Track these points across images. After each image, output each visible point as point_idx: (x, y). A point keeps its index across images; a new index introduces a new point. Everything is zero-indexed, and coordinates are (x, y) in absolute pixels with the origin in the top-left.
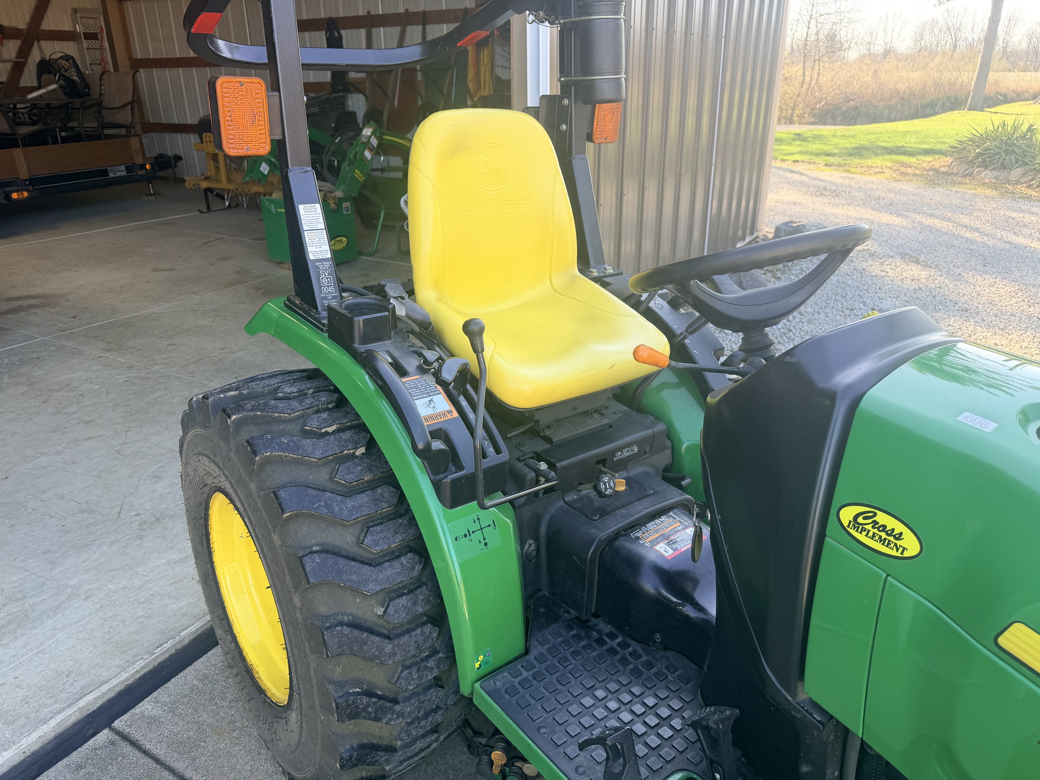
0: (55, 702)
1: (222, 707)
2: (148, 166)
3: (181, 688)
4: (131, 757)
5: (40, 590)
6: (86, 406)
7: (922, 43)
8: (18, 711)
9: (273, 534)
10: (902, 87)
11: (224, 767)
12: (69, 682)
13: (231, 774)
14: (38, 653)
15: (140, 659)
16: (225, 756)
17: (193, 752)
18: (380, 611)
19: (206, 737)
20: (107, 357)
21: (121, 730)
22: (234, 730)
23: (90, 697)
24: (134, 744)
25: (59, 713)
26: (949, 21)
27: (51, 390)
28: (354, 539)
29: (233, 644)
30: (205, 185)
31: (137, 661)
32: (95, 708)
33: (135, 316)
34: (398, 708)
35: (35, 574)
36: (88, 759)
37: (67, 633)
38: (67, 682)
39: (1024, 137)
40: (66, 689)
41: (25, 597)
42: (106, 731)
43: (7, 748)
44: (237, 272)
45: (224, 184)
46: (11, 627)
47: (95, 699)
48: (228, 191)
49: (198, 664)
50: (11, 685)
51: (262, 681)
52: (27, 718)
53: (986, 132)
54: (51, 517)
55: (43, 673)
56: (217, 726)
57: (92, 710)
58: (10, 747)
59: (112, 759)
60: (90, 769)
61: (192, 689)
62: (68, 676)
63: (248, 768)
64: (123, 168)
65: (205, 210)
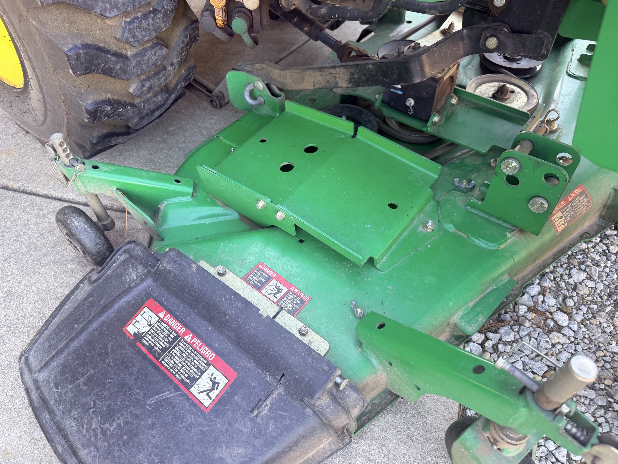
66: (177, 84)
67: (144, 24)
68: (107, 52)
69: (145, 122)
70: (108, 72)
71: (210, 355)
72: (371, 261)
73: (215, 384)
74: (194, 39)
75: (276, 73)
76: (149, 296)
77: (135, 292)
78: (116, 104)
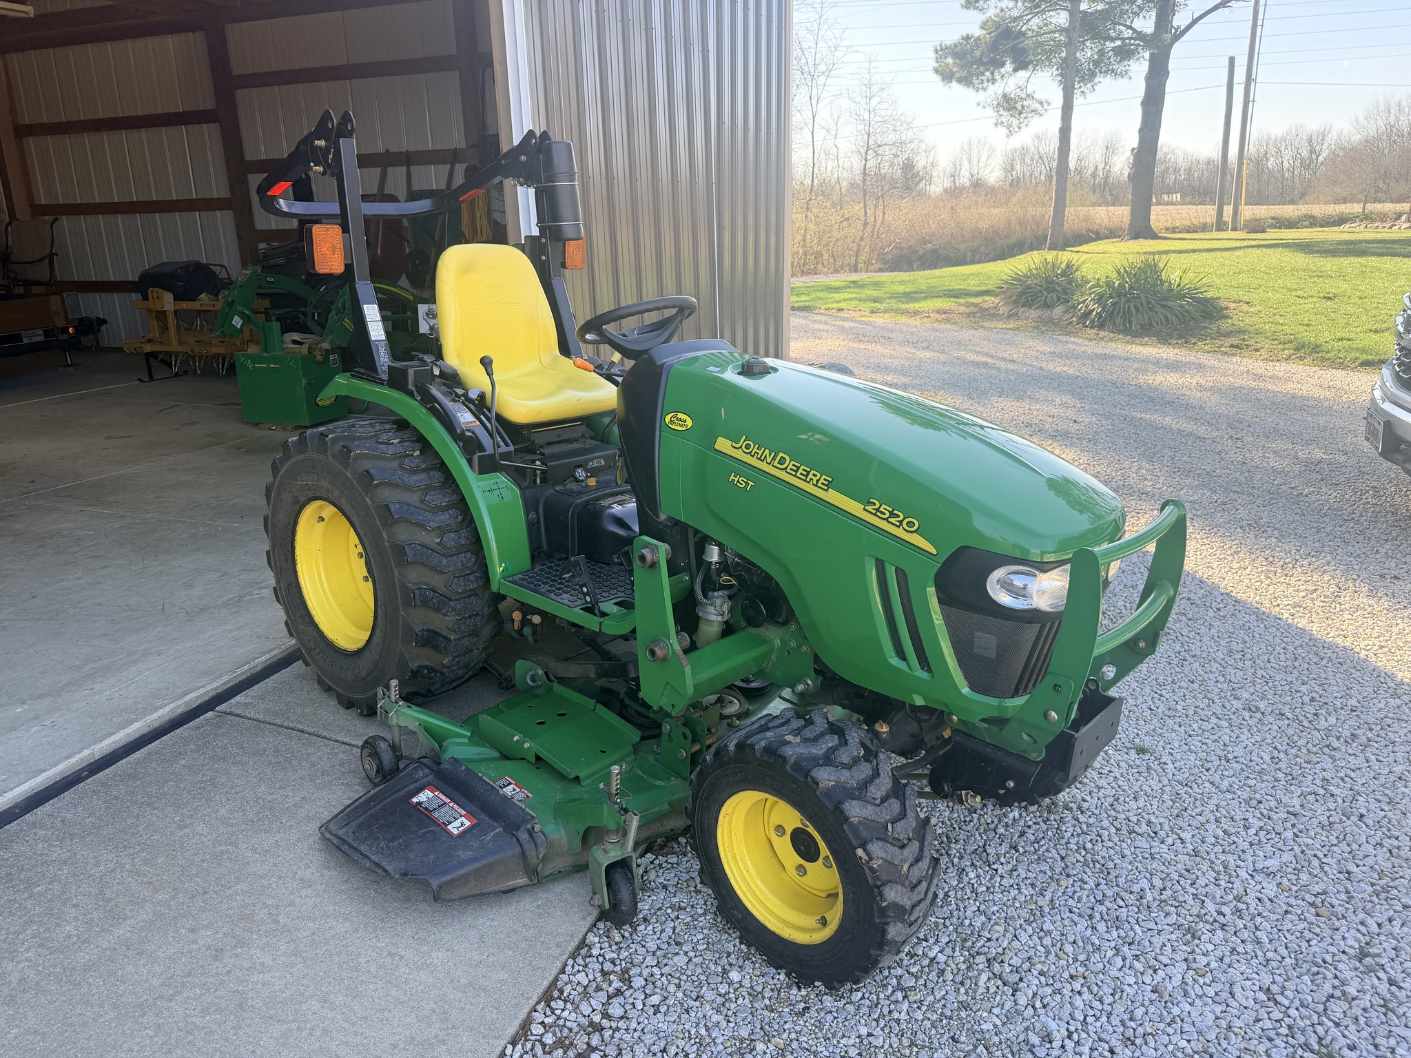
1: (302, 694)
2: (71, 330)
3: (264, 688)
4: (237, 721)
7: (1014, 173)
10: (984, 225)
12: (170, 691)
13: (319, 722)
15: (225, 675)
17: (286, 715)
18: (438, 539)
19: (293, 708)
20: (91, 511)
21: (223, 711)
22: (315, 704)
23: (192, 695)
24: (237, 716)
26: (1041, 149)
30: (148, 348)
31: (223, 676)
33: (106, 478)
34: (452, 604)
39: (1063, 274)
42: (210, 713)
44: (208, 435)
45: (174, 347)
48: (177, 354)
53: (1030, 270)
59: (222, 723)
60: (207, 728)
62: (167, 689)
64: (40, 332)
65: (146, 378)
66: (476, 665)
67: (468, 621)
68: (439, 634)
69: (444, 689)
70: (436, 648)
71: (463, 812)
72: (577, 779)
73: (462, 824)
74: (497, 634)
75: (554, 665)
76: (429, 784)
77: (420, 782)
78: (431, 670)
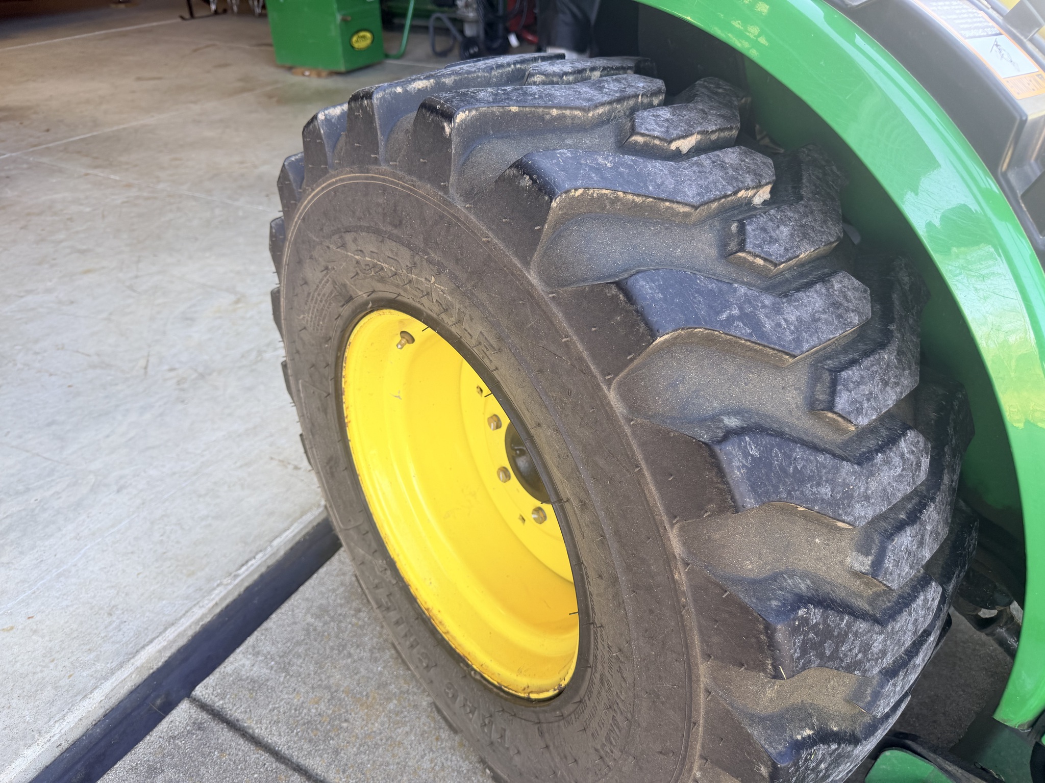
0: (97, 659)
1: (361, 659)
3: (289, 629)
4: (234, 751)
5: (49, 479)
6: (77, 232)
8: (40, 675)
9: (605, 388)
11: (388, 764)
12: (114, 625)
13: (402, 775)
14: (59, 576)
15: (218, 585)
16: (385, 744)
17: (333, 739)
18: (863, 563)
19: (347, 711)
20: (96, 175)
21: (209, 702)
22: (389, 699)
23: (151, 650)
24: (233, 725)
25: (106, 678)
27: (29, 214)
28: (800, 400)
29: (389, 572)
31: (214, 589)
32: (160, 664)
33: (124, 129)
35: (38, 455)
36: (163, 756)
37: (98, 544)
38: (110, 623)
40: (111, 637)
41: (28, 490)
42: (184, 705)
43: (30, 742)
44: (241, 80)
46: (12, 536)
47: (160, 651)
49: (308, 589)
50: (23, 629)
51: (454, 638)
52: (56, 688)
54: (51, 375)
55: (71, 609)
56: (361, 693)
57: (155, 667)
58: (34, 741)
59: (203, 755)
60: (170, 774)
61: (307, 630)
62: (110, 614)
63: (426, 765)
65: (187, 15)
